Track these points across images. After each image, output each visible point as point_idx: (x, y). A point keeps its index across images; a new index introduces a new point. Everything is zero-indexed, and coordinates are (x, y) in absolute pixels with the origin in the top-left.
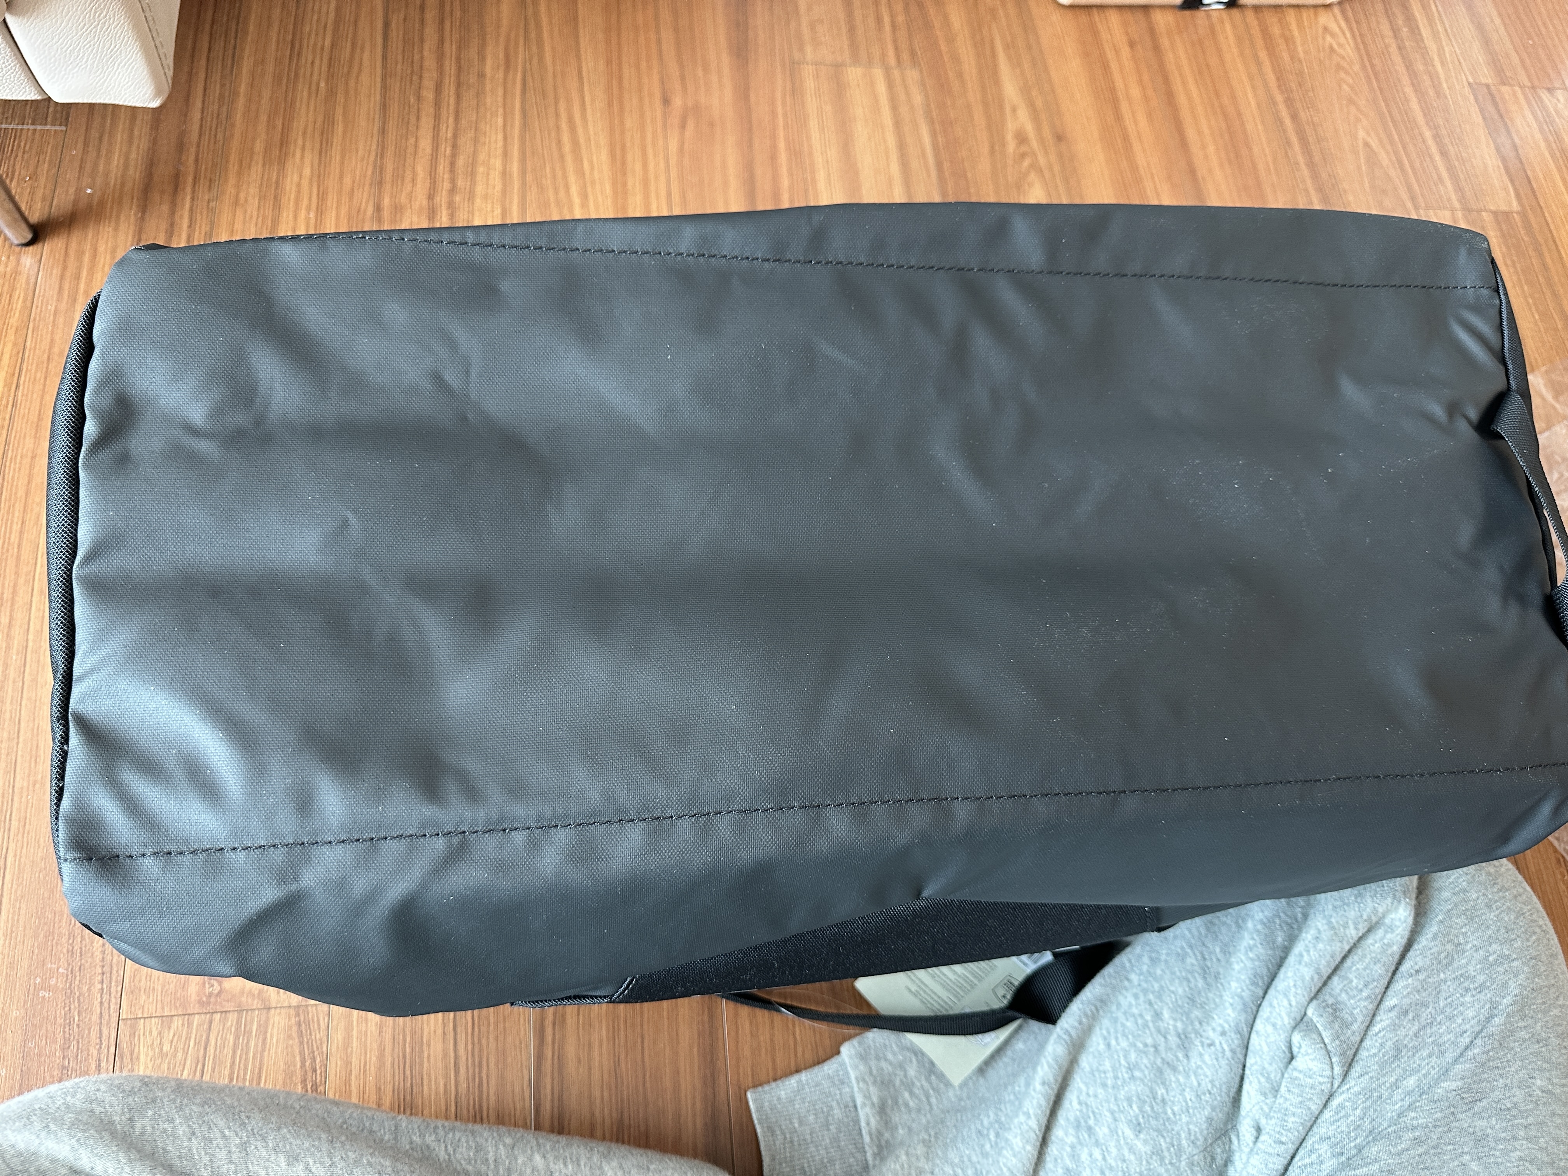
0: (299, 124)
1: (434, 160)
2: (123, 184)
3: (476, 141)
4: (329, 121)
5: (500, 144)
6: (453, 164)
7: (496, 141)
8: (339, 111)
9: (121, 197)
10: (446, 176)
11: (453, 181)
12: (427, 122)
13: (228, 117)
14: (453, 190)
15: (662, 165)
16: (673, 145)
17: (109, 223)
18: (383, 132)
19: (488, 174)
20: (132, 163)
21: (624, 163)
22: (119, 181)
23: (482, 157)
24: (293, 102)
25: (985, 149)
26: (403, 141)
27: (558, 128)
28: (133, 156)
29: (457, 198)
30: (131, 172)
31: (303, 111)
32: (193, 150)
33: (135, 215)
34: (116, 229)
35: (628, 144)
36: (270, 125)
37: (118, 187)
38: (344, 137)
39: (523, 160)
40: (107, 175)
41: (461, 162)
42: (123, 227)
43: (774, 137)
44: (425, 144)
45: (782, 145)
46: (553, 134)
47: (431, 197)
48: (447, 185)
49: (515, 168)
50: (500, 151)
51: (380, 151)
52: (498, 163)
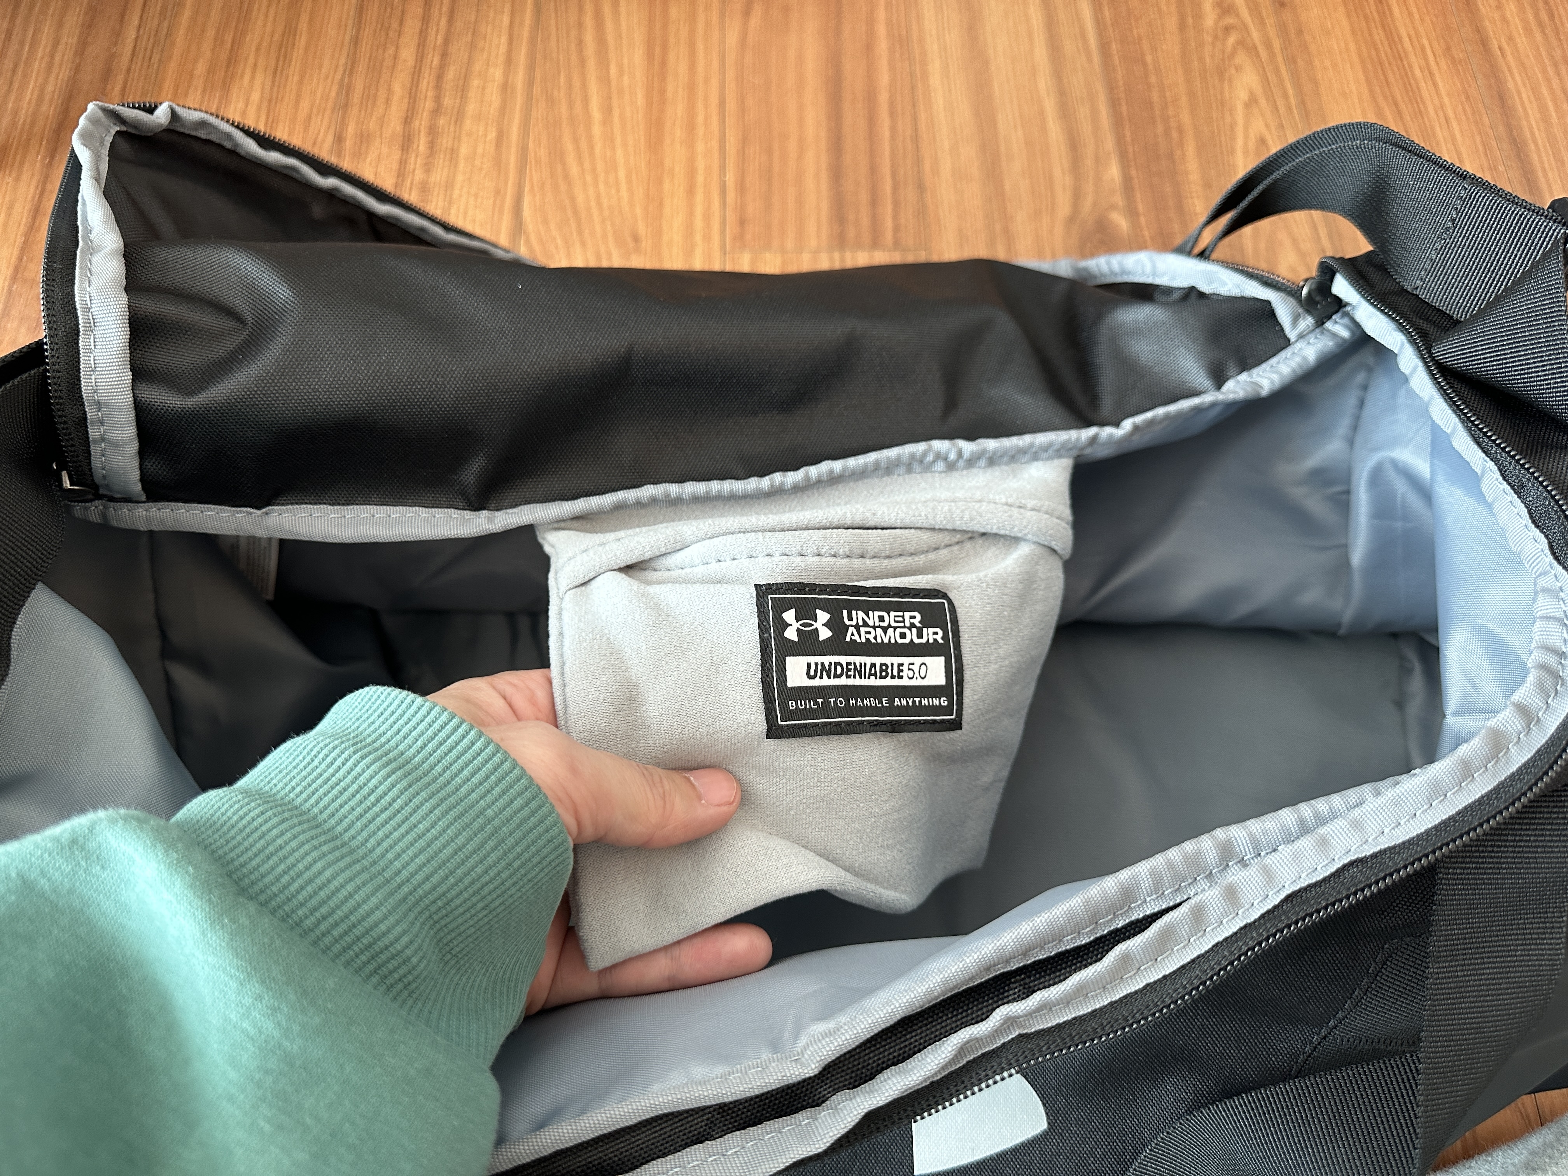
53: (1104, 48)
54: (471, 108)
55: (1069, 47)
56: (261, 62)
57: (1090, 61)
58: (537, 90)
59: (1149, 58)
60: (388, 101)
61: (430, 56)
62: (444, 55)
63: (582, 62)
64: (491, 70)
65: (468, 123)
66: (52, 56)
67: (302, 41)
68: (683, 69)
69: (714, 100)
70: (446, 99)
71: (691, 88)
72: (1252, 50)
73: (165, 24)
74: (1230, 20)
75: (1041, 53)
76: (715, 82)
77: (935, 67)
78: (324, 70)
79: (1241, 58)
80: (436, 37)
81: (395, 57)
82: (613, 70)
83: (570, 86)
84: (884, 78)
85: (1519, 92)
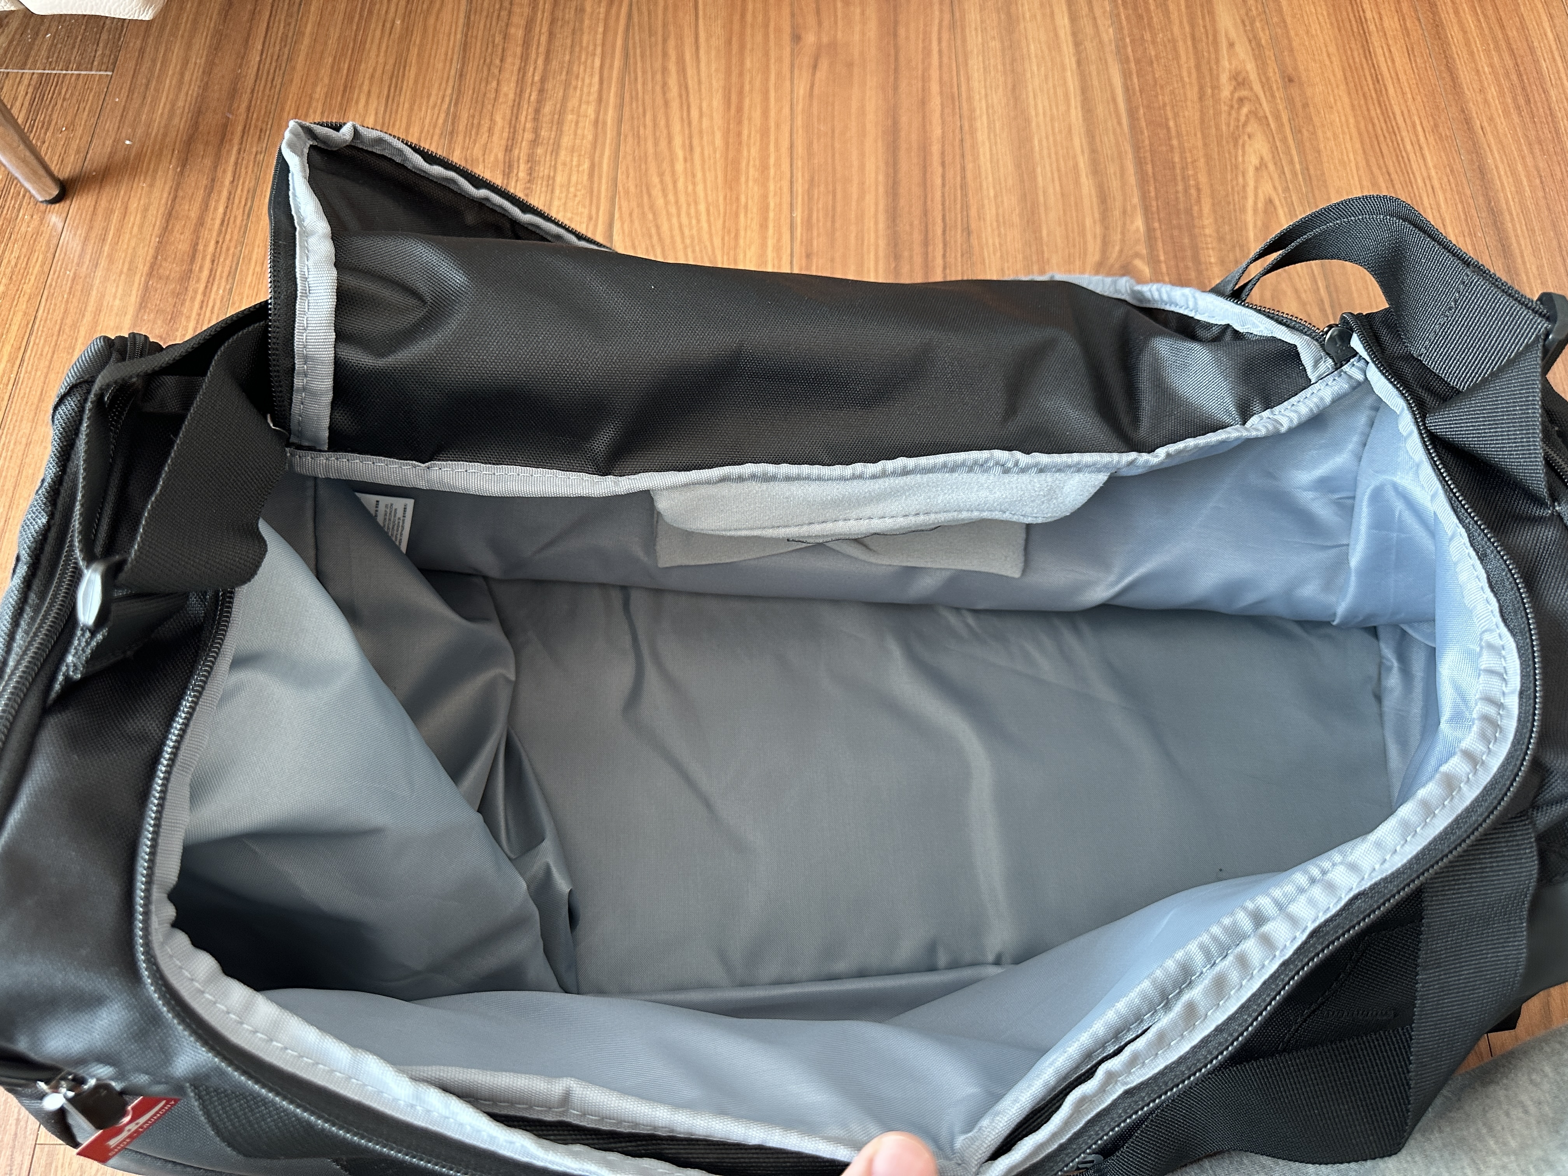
0: (367, 67)
1: (515, 108)
2: (165, 135)
3: (567, 85)
4: (401, 63)
5: (595, 88)
6: (537, 111)
7: (590, 85)
8: (415, 51)
9: (161, 150)
10: (529, 125)
11: (536, 131)
12: (512, 63)
13: (289, 59)
14: (535, 142)
15: (786, 111)
16: (801, 90)
17: (145, 178)
18: (461, 75)
19: (577, 123)
20: (178, 112)
21: (740, 109)
22: (161, 131)
23: (573, 103)
24: (363, 42)
25: (1192, 93)
26: (483, 85)
27: (665, 70)
28: (180, 103)
29: (540, 151)
30: (176, 121)
31: (373, 54)
32: (246, 97)
33: (175, 169)
34: (151, 186)
35: (747, 87)
36: (335, 69)
37: (160, 137)
38: (416, 82)
39: (620, 107)
40: (149, 126)
41: (547, 109)
42: (159, 183)
43: (925, 79)
44: (509, 89)
45: (935, 87)
46: (659, 77)
47: (508, 150)
48: (529, 136)
49: (610, 116)
50: (594, 97)
51: (454, 96)
52: (590, 111)
53: (1132, 113)
54: (566, 141)
55: (1100, 110)
56: (375, 90)
57: (1120, 123)
58: (625, 127)
59: (1171, 124)
60: (490, 130)
61: (528, 91)
62: (541, 91)
63: (666, 104)
64: (584, 107)
65: (563, 153)
66: (182, 75)
67: (412, 73)
68: (757, 114)
69: (785, 144)
70: (543, 130)
71: (765, 132)
72: (1263, 120)
73: (286, 50)
74: (1244, 93)
75: (1076, 115)
76: (786, 128)
77: (981, 124)
78: (432, 99)
79: (1253, 127)
80: (534, 75)
81: (497, 91)
82: (695, 113)
83: (655, 125)
84: (937, 132)
85: (1497, 167)
